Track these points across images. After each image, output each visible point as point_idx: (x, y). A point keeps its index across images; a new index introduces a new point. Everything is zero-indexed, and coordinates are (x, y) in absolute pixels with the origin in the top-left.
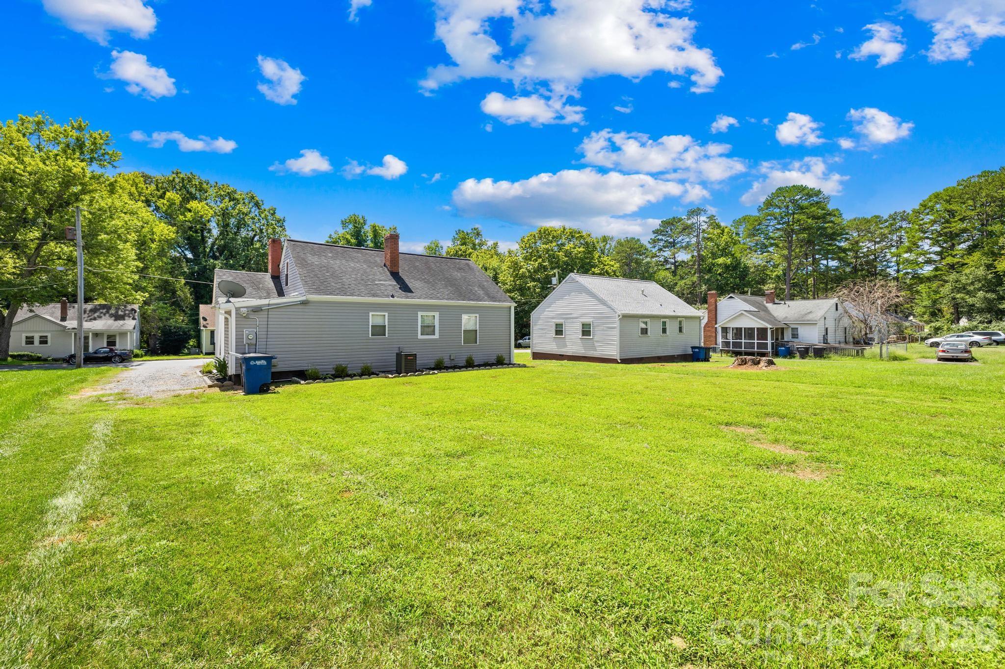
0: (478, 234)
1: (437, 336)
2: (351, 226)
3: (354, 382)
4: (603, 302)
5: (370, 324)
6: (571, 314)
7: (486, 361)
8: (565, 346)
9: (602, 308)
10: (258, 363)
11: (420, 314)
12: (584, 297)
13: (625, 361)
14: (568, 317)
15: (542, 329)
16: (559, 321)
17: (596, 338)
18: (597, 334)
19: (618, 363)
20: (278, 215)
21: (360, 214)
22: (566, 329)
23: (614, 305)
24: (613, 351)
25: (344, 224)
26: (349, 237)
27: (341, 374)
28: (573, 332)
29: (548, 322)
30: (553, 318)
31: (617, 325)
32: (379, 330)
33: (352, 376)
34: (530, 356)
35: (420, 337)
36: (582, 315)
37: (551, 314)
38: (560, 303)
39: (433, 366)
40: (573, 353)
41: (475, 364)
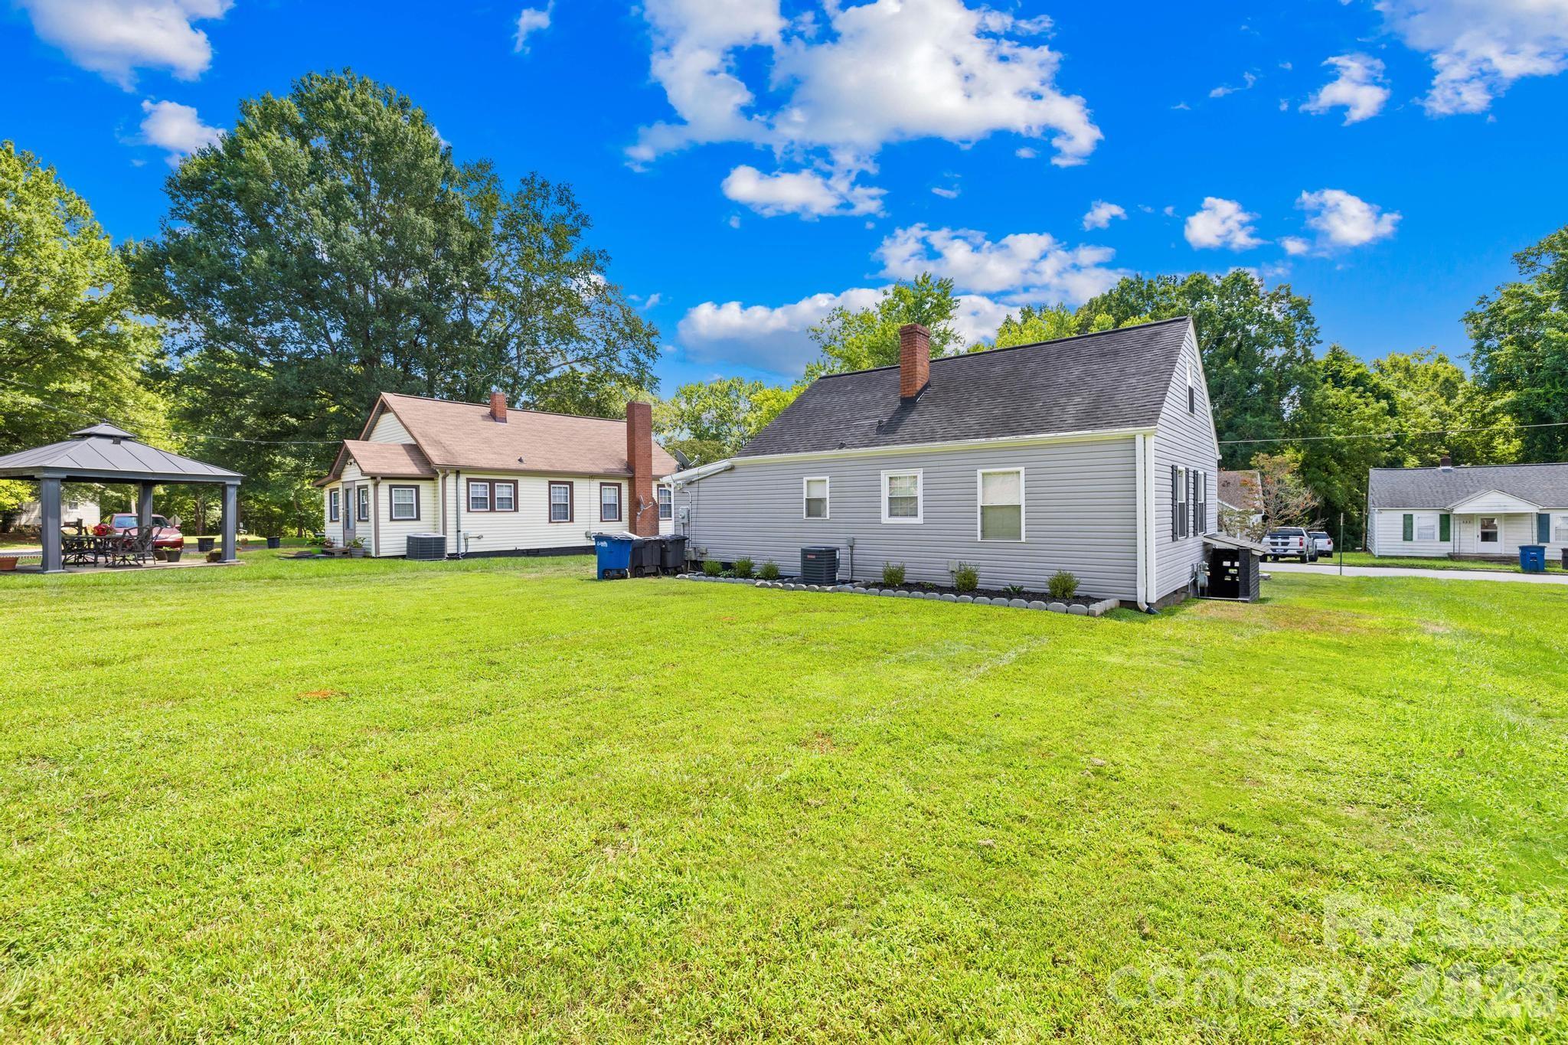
1: (920, 519)
27: (741, 572)
32: (817, 507)
33: (749, 578)
41: (979, 586)
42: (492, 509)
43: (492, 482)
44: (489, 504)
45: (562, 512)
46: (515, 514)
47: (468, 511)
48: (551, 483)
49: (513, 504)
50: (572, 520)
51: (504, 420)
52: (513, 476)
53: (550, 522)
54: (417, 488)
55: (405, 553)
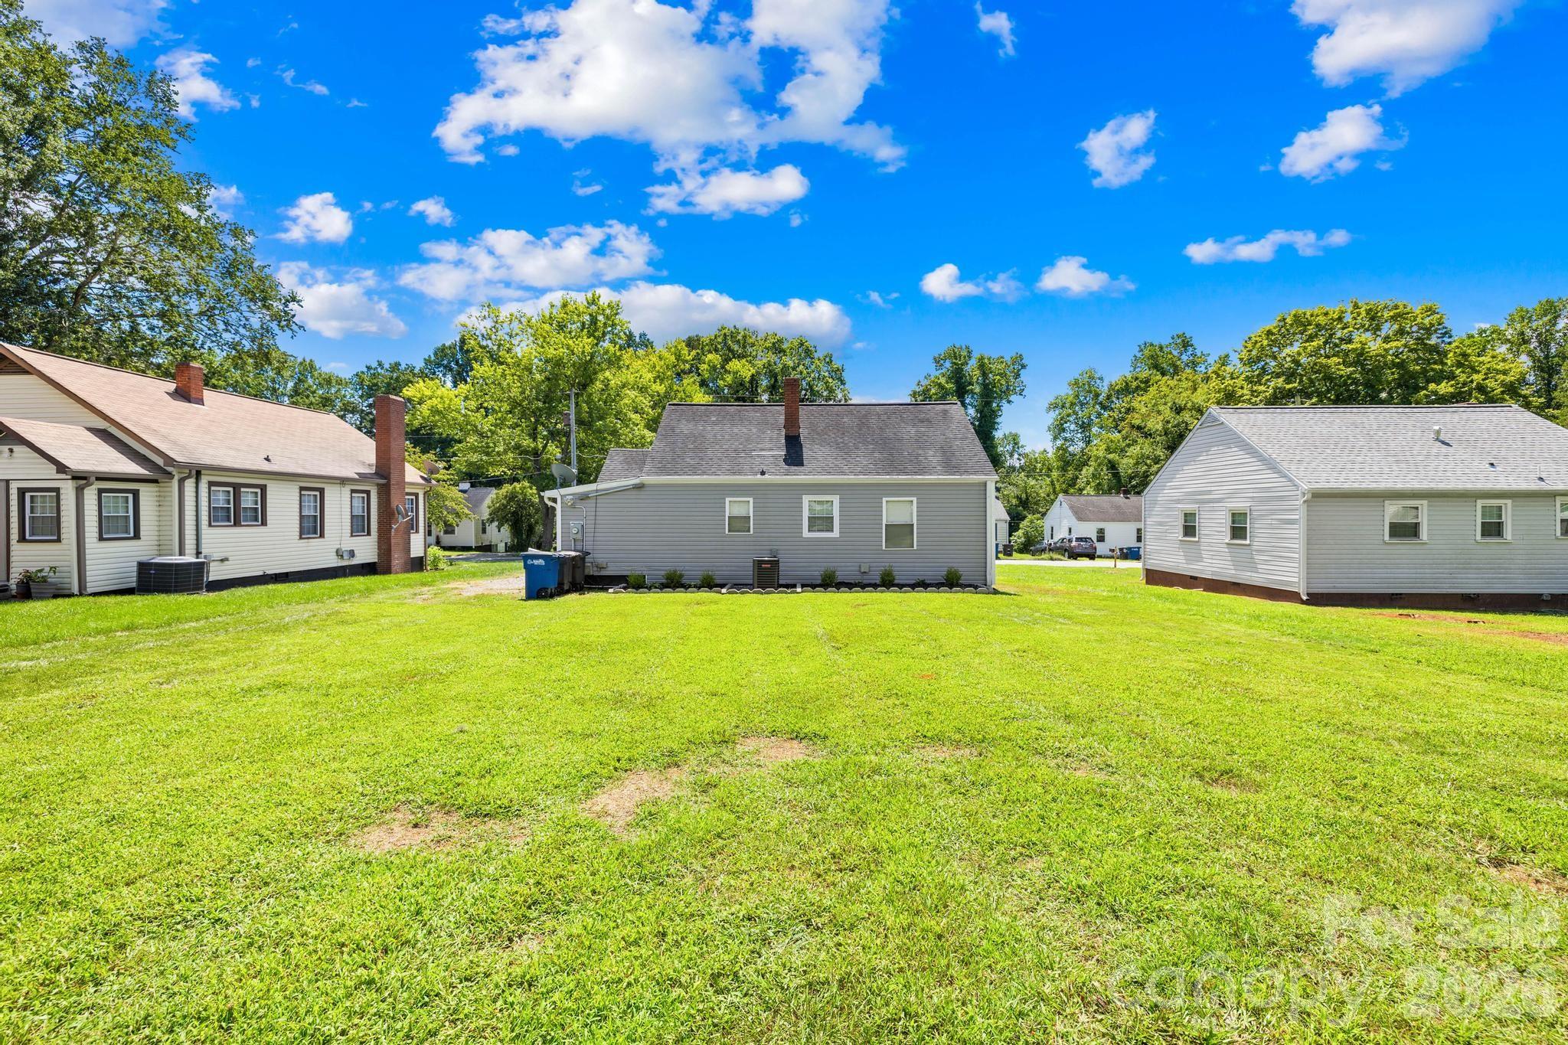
0: (1186, 344)
1: (836, 533)
2: (948, 364)
3: (689, 595)
4: (1271, 465)
5: (727, 515)
6: (1209, 492)
7: (921, 578)
8: (1200, 559)
9: (1268, 478)
10: (536, 562)
11: (806, 500)
12: (1236, 455)
13: (1317, 599)
14: (1204, 499)
15: (1161, 524)
16: (1190, 507)
17: (1256, 545)
18: (1259, 533)
19: (1303, 602)
20: (836, 364)
21: (960, 343)
22: (1204, 525)
23: (1293, 470)
24: (1292, 575)
25: (938, 361)
26: (943, 380)
27: (673, 582)
28: (1215, 528)
29: (1170, 509)
30: (1178, 501)
31: (1300, 514)
32: (739, 523)
33: (686, 587)
34: (1141, 578)
35: (806, 534)
36: (1232, 494)
37: (1176, 494)
38: (1190, 470)
39: (819, 582)
40: (1213, 573)
41: (896, 582)
42: (237, 524)
43: (237, 487)
44: (232, 515)
45: (312, 526)
46: (262, 529)
47: (210, 525)
48: (302, 489)
49: (259, 516)
50: (322, 535)
51: (201, 402)
52: (260, 482)
53: (301, 538)
54: (136, 494)
55: (134, 585)
